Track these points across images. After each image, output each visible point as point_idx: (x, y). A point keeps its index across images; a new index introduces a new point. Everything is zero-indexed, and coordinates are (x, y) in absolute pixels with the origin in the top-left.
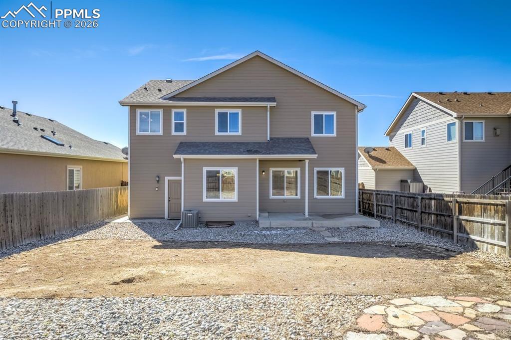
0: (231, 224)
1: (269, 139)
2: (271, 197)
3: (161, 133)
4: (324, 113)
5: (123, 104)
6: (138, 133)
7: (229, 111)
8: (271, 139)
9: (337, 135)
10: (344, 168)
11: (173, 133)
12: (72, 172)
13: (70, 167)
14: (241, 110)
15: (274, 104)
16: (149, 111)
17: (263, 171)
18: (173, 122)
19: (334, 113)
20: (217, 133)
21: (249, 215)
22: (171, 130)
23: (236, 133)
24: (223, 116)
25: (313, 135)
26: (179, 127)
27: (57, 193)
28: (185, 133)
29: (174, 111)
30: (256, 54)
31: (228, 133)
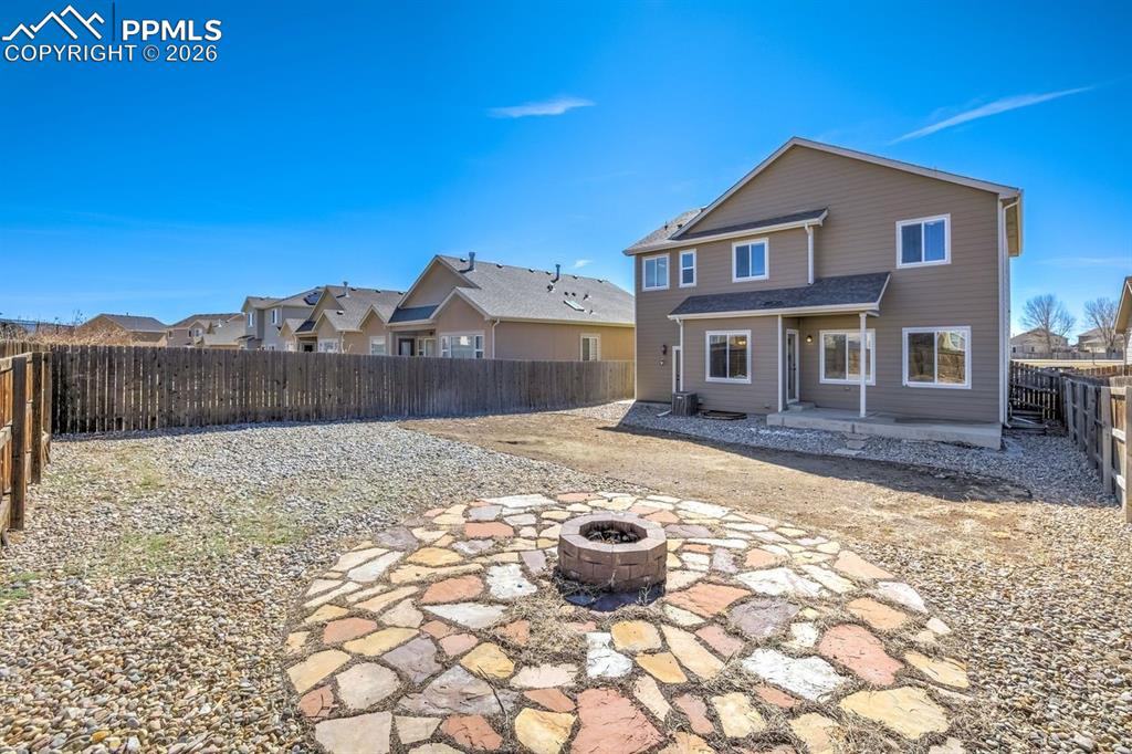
0: (743, 416)
1: (811, 281)
2: (823, 380)
3: (667, 287)
4: (923, 221)
5: (627, 253)
6: (645, 288)
7: (750, 243)
8: (818, 280)
9: (952, 260)
10: (969, 327)
11: (682, 285)
12: (586, 341)
13: (584, 336)
14: (767, 238)
15: (817, 221)
16: (655, 258)
17: (810, 337)
18: (682, 269)
19: (946, 219)
20: (735, 279)
21: (767, 405)
22: (678, 280)
23: (761, 277)
24: (742, 252)
25: (900, 265)
26: (688, 277)
27: (550, 363)
28: (694, 284)
29: (682, 253)
30: (792, 144)
31: (751, 278)
